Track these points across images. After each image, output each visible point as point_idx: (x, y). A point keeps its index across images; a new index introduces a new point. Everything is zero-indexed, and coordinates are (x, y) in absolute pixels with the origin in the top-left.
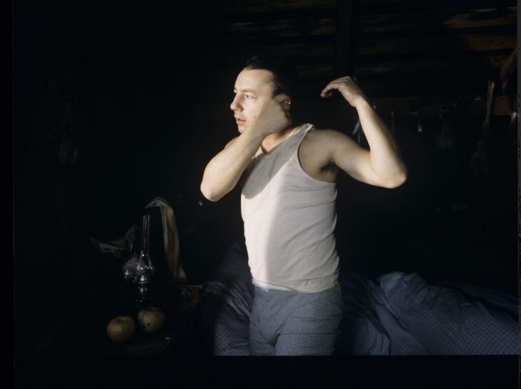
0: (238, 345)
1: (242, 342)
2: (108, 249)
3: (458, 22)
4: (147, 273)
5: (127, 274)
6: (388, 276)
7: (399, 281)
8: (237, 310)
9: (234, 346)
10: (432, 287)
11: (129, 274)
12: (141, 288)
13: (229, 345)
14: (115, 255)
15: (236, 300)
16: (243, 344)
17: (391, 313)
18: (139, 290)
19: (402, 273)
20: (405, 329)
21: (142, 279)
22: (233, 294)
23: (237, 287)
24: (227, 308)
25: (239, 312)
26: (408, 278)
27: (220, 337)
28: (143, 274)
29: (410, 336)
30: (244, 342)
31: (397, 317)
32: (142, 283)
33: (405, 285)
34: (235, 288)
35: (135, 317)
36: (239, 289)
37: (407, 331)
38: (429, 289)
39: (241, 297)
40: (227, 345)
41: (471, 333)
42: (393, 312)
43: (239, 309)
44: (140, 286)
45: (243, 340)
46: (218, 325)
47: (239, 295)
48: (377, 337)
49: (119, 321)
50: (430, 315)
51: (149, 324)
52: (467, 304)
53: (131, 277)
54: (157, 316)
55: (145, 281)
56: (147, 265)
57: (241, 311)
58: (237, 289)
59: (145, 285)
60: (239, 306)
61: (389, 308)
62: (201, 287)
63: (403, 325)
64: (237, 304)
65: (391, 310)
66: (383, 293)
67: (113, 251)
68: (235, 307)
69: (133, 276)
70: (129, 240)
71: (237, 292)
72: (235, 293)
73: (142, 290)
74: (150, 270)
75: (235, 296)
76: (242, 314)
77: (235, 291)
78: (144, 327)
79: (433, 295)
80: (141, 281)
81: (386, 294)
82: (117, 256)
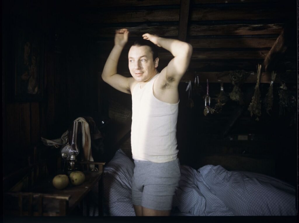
0: (122, 200)
1: (124, 199)
2: (52, 144)
3: (243, 31)
4: (74, 154)
5: (63, 155)
6: (204, 167)
7: (210, 169)
8: (122, 182)
9: (120, 201)
10: (228, 172)
11: (64, 155)
12: (71, 162)
13: (117, 200)
14: (55, 146)
15: (121, 177)
16: (125, 200)
17: (206, 186)
18: (70, 163)
19: (212, 165)
20: (214, 194)
21: (72, 157)
22: (119, 174)
23: (121, 171)
24: (116, 181)
25: (123, 184)
26: (216, 167)
27: (112, 195)
28: (72, 155)
29: (217, 198)
30: (125, 199)
31: (209, 188)
32: (72, 159)
33: (214, 171)
34: (120, 171)
35: (68, 175)
36: (122, 172)
37: (215, 195)
38: (227, 173)
39: (124, 176)
40: (116, 200)
41: (249, 193)
42: (207, 186)
43: (123, 182)
44: (70, 161)
45: (125, 198)
46: (111, 189)
47: (123, 175)
48: (199, 199)
49: (60, 177)
50: (228, 185)
51: (76, 179)
52: (247, 179)
53: (65, 157)
54: (81, 175)
55: (73, 158)
56: (75, 150)
57: (124, 183)
58: (121, 172)
59: (73, 161)
60: (123, 180)
61: (205, 184)
62: (104, 164)
63: (213, 192)
64: (121, 179)
65: (206, 185)
66: (202, 176)
67: (54, 145)
68: (120, 181)
69: (66, 157)
70: (63, 140)
71: (121, 174)
72: (120, 173)
73: (71, 163)
74: (76, 152)
75: (121, 175)
76: (124, 185)
77: (120, 172)
78: (73, 181)
79: (229, 175)
80: (71, 158)
81: (203, 177)
82: (56, 147)
